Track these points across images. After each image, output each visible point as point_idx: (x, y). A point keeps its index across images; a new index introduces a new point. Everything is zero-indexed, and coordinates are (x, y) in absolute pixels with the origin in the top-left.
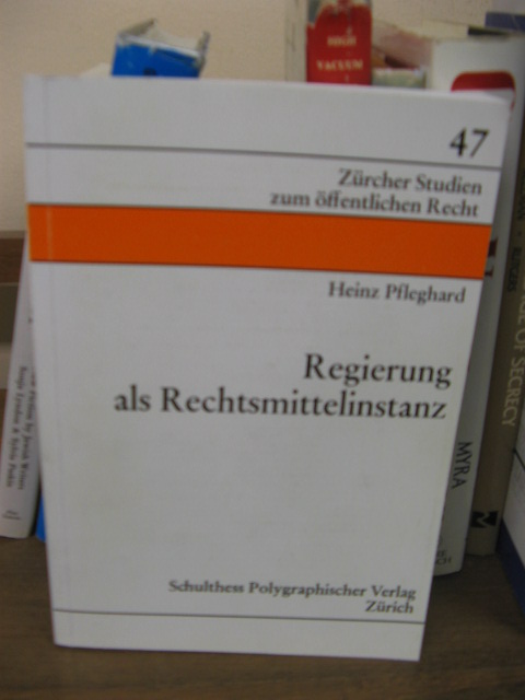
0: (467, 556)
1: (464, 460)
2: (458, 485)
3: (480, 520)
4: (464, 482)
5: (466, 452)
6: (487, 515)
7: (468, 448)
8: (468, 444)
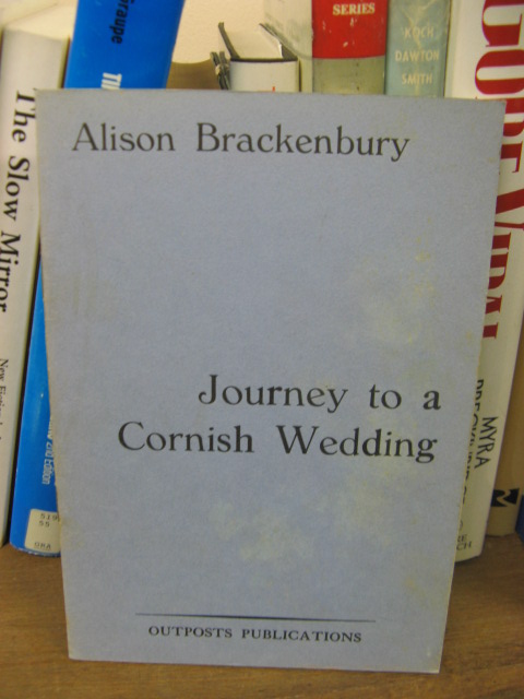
0: (488, 537)
1: (488, 437)
2: (481, 464)
3: (500, 499)
4: (487, 460)
5: (491, 428)
6: (508, 493)
7: (492, 424)
8: (493, 419)
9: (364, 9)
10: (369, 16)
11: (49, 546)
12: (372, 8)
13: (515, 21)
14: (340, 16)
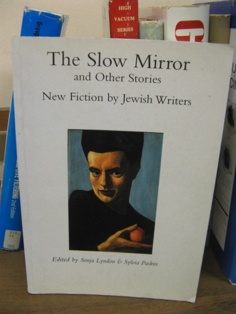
9: (129, 29)
10: (131, 32)
11: (14, 246)
12: (132, 29)
13: (188, 35)
14: (120, 32)
